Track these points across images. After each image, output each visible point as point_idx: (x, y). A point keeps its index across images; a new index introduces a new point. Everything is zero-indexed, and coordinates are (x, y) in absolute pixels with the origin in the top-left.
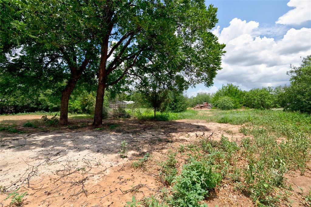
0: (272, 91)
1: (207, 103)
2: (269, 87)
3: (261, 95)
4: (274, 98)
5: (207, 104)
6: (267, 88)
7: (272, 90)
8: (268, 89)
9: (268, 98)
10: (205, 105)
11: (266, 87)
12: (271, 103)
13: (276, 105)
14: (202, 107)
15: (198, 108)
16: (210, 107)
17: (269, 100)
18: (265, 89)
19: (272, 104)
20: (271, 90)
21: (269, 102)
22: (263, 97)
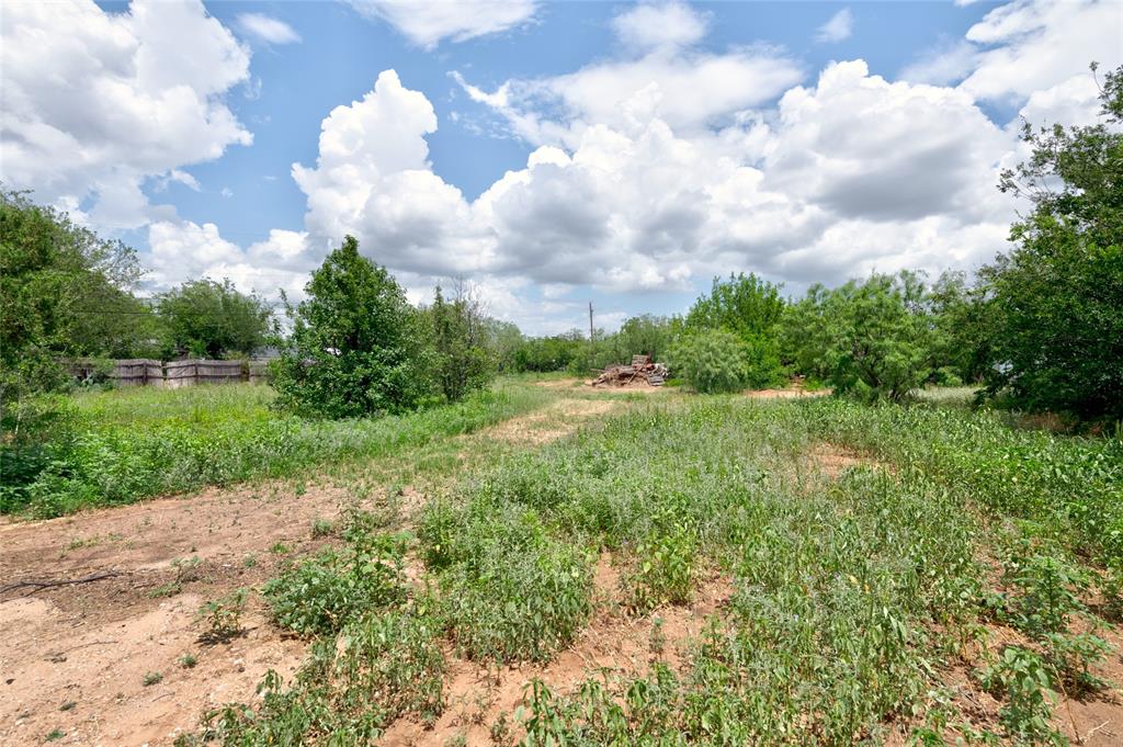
0: (924, 294)
1: (649, 361)
2: (905, 274)
3: (861, 317)
4: (933, 331)
5: (649, 366)
6: (892, 279)
7: (920, 292)
8: (900, 282)
9: (901, 332)
10: (640, 366)
11: (889, 274)
12: (916, 358)
13: (941, 370)
14: (623, 376)
15: (607, 381)
16: (658, 379)
17: (903, 345)
18: (885, 283)
19: (918, 366)
20: (914, 292)
21: (904, 353)
22: (872, 326)
